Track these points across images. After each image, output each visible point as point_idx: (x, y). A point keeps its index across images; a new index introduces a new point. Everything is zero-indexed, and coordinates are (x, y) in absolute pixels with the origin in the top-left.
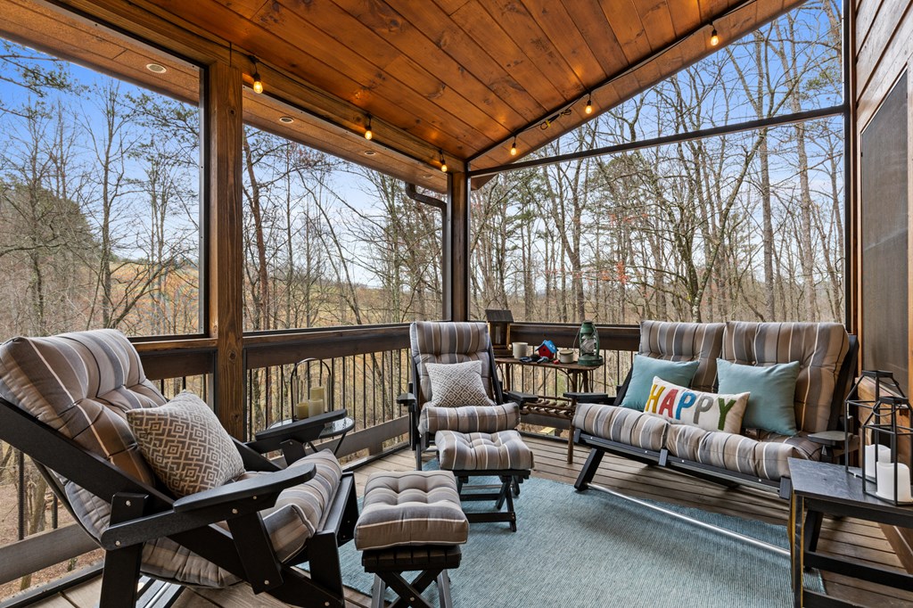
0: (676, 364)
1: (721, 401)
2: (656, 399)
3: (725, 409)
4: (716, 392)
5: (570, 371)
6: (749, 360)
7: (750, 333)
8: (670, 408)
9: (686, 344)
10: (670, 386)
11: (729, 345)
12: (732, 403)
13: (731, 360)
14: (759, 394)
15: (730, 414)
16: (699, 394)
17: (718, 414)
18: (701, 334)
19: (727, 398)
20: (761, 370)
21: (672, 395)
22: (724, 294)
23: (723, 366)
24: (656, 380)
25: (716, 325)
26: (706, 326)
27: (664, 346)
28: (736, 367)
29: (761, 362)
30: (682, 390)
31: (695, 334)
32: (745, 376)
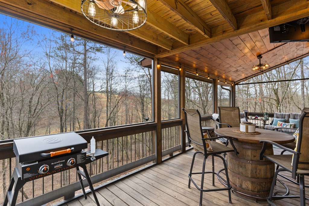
0: (282, 119)
1: (290, 124)
2: (279, 124)
3: (291, 125)
4: (289, 123)
5: (263, 121)
6: (295, 119)
7: (295, 115)
8: (282, 125)
9: (283, 116)
10: (281, 123)
11: (291, 116)
12: (292, 125)
13: (292, 119)
14: (296, 123)
15: (292, 126)
16: (287, 124)
17: (290, 126)
18: (286, 115)
19: (291, 124)
20: (297, 120)
21: (282, 124)
22: (286, 102)
23: (290, 120)
24: (278, 122)
25: (289, 113)
26: (287, 113)
27: (279, 116)
28: (293, 120)
29: (297, 119)
30: (283, 123)
31: (285, 115)
32: (294, 121)
